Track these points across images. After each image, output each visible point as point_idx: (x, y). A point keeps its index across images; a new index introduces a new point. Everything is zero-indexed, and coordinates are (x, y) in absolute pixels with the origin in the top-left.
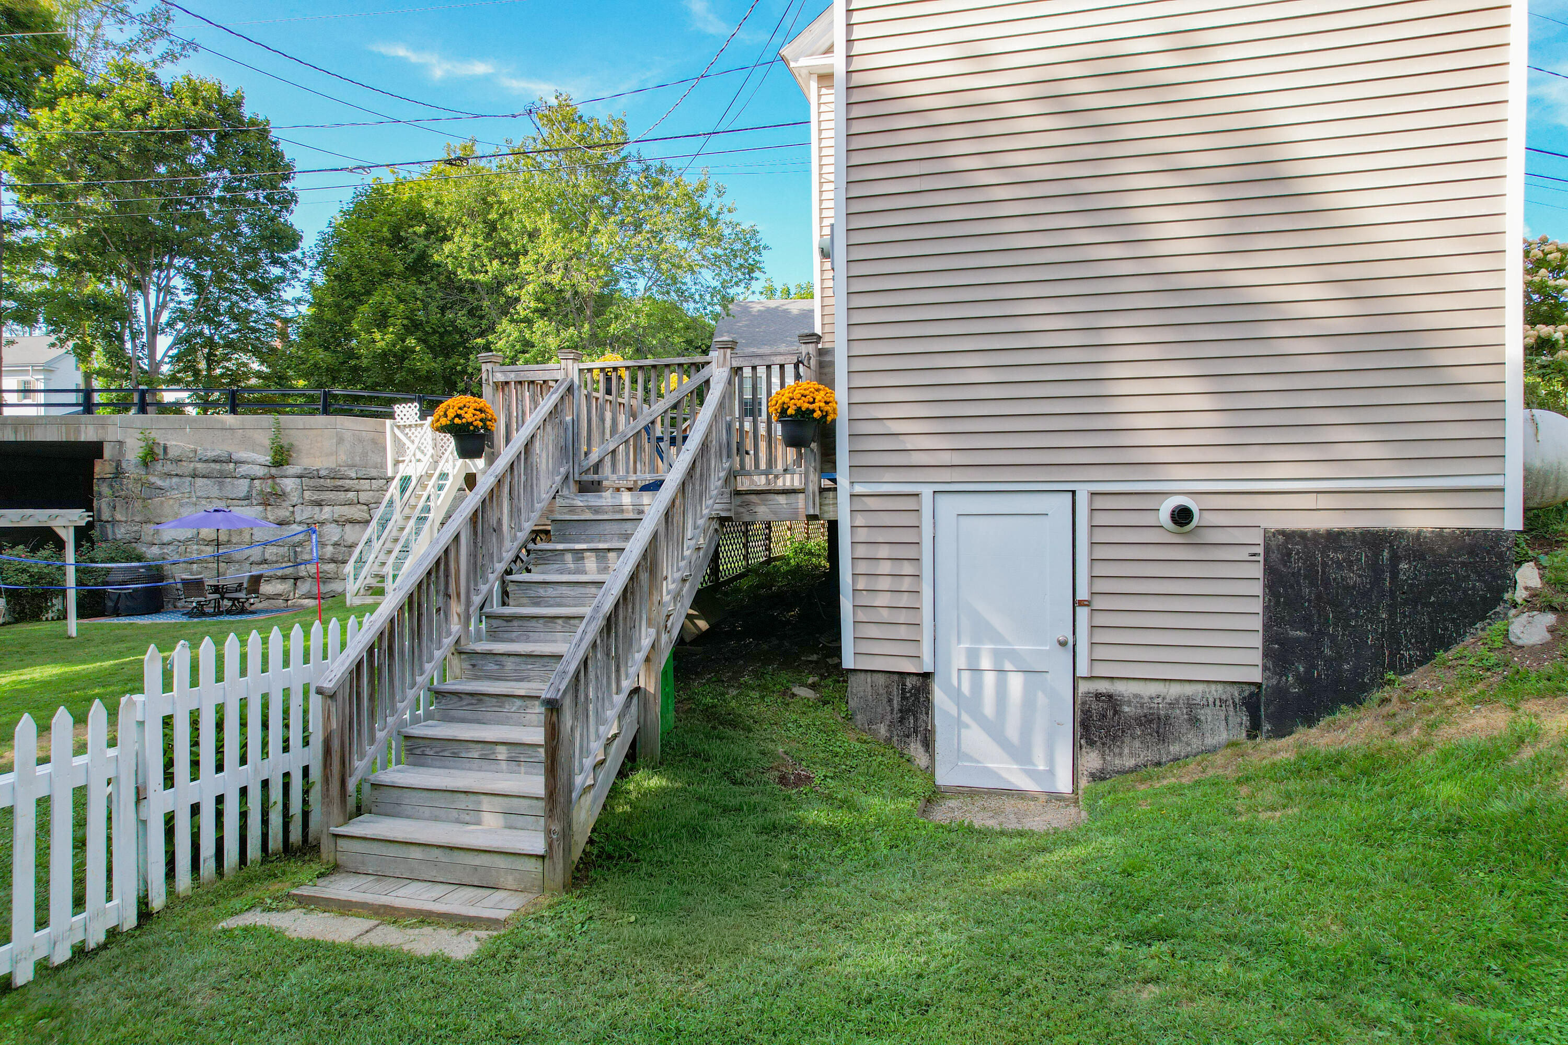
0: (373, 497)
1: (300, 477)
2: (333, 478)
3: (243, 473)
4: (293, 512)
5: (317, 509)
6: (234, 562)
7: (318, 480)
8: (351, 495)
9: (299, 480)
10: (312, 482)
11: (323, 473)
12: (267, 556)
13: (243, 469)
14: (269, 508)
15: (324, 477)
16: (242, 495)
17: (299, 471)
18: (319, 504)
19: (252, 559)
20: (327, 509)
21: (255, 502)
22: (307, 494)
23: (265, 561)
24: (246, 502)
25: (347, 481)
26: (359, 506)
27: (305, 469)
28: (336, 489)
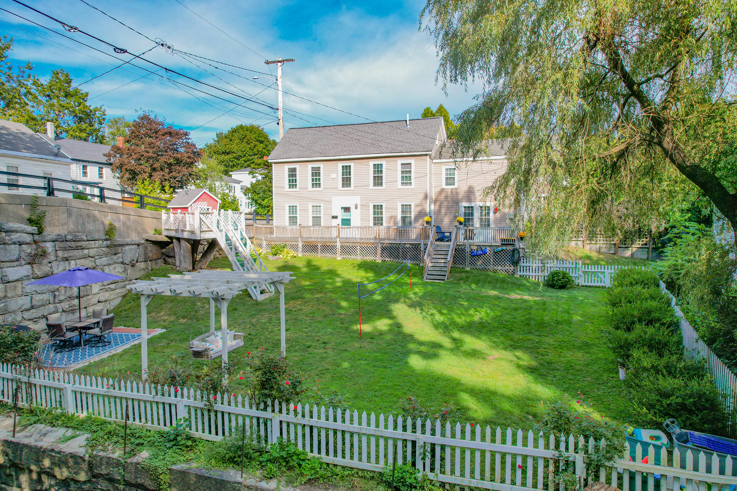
0: (97, 252)
1: (54, 241)
2: (75, 241)
3: (15, 240)
4: (51, 267)
5: (67, 263)
6: (10, 312)
7: (66, 243)
8: (86, 251)
9: (53, 243)
10: (62, 245)
11: (69, 237)
12: (34, 302)
13: (15, 237)
14: (35, 266)
15: (70, 241)
16: (15, 258)
17: (55, 237)
18: (67, 259)
19: (23, 308)
20: (73, 262)
21: (23, 262)
22: (60, 253)
23: (32, 307)
24: (17, 263)
25: (83, 243)
26: (90, 259)
27: (58, 235)
28: (77, 248)
